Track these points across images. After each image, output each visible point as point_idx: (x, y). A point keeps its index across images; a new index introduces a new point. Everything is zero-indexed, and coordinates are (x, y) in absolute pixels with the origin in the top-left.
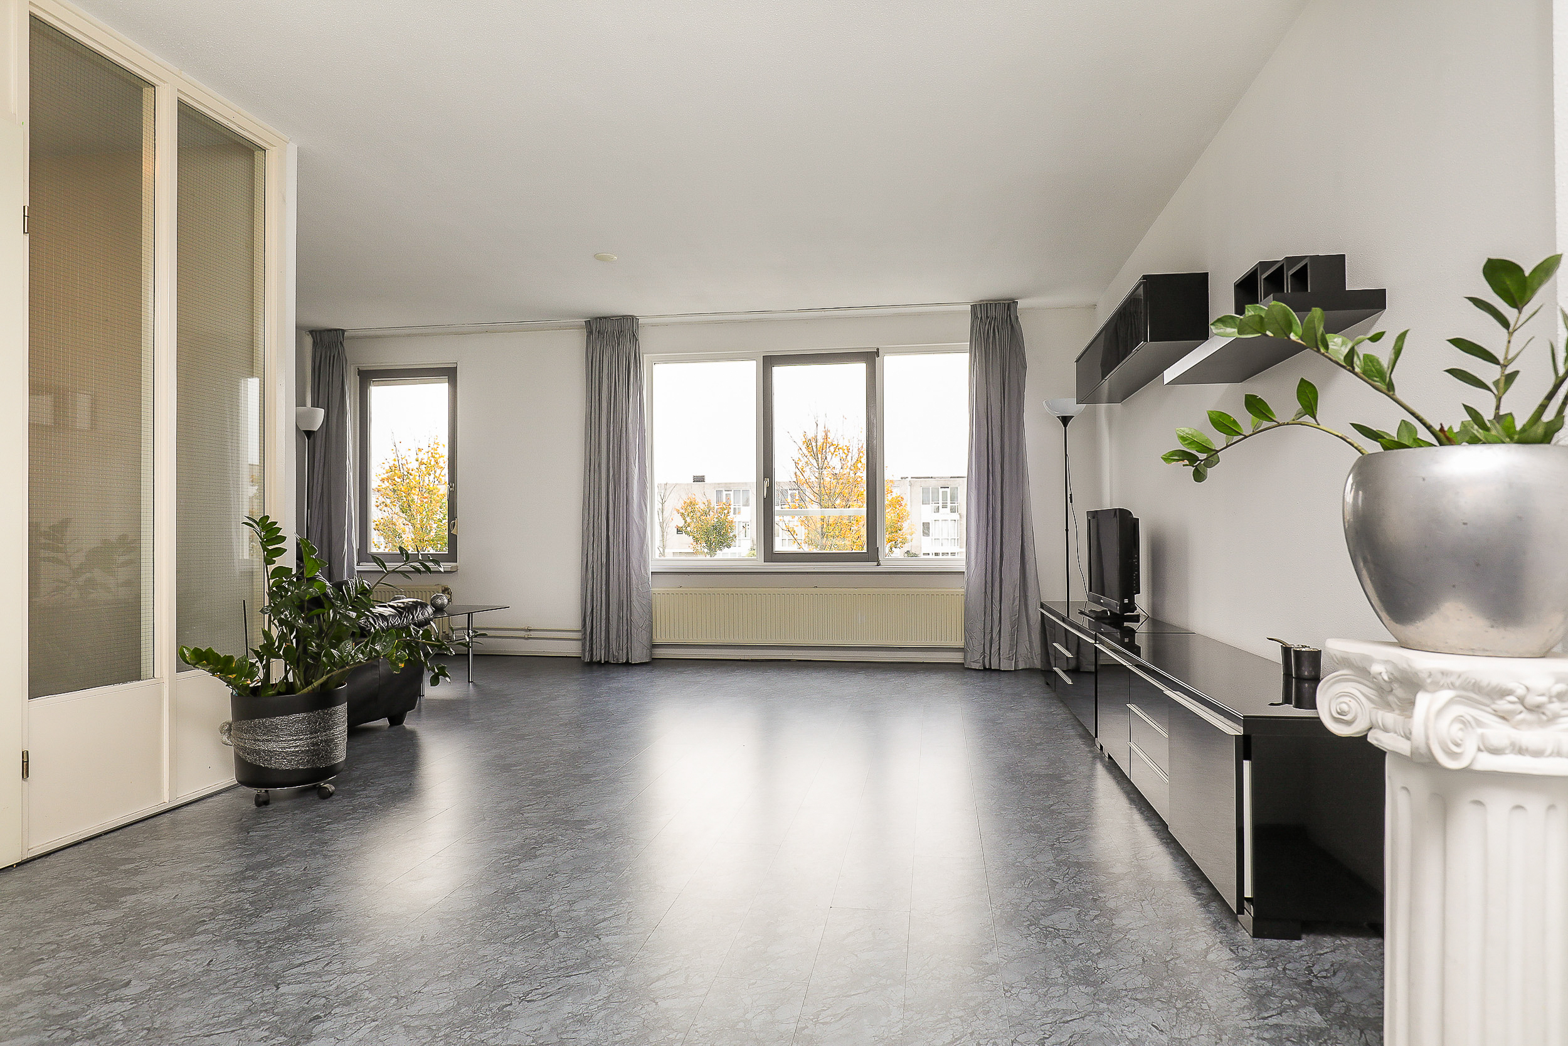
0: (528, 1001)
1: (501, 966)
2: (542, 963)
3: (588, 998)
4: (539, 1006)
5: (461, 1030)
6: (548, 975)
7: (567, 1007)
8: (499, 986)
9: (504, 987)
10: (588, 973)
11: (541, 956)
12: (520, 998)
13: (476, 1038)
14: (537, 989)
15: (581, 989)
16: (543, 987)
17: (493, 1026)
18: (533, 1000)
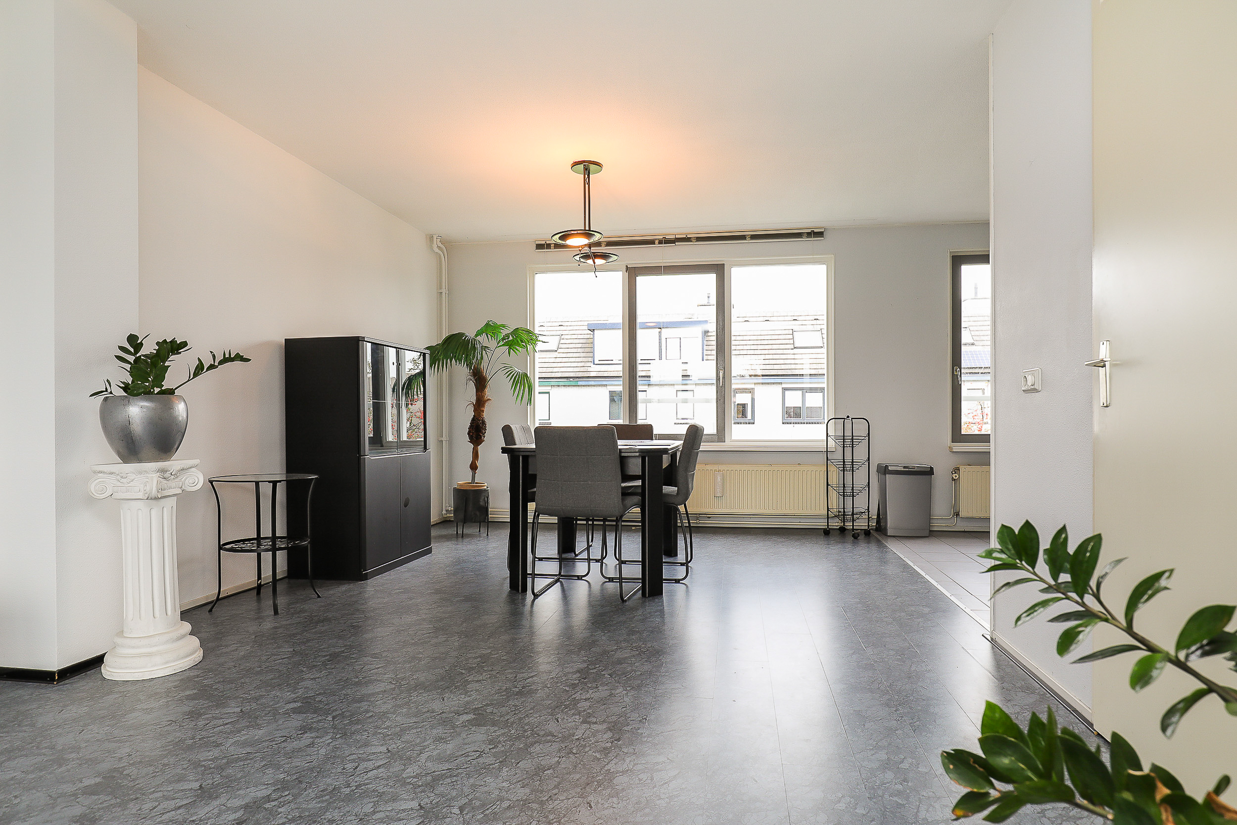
0: (478, 751)
1: (505, 778)
2: (472, 781)
3: (435, 753)
4: (470, 748)
5: (518, 734)
6: (465, 770)
7: (450, 747)
8: (502, 762)
9: (498, 761)
10: (434, 772)
11: (474, 786)
12: (484, 753)
13: (507, 730)
14: (472, 760)
15: (440, 759)
16: (468, 761)
17: (499, 736)
18: (475, 752)
